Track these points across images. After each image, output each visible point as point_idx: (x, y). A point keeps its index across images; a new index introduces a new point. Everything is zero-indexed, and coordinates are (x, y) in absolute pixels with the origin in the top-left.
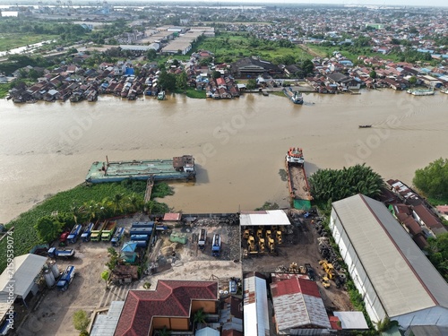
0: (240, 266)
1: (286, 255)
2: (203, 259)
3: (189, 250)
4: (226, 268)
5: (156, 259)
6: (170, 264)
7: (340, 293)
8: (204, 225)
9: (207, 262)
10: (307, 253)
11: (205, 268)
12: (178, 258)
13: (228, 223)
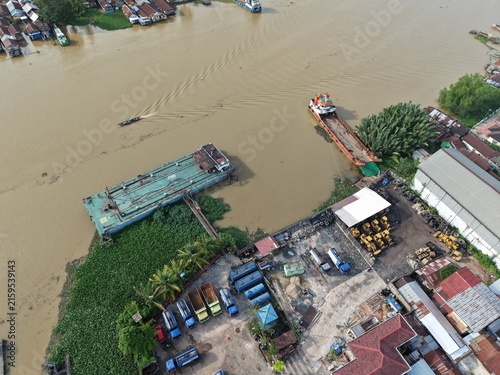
0: (375, 274)
1: (402, 240)
2: (337, 283)
3: (314, 279)
4: (366, 282)
5: (292, 309)
6: (311, 307)
7: (469, 260)
8: (302, 238)
9: (343, 284)
10: (416, 230)
11: (348, 293)
12: (313, 295)
13: (324, 226)
